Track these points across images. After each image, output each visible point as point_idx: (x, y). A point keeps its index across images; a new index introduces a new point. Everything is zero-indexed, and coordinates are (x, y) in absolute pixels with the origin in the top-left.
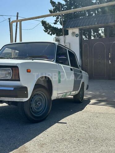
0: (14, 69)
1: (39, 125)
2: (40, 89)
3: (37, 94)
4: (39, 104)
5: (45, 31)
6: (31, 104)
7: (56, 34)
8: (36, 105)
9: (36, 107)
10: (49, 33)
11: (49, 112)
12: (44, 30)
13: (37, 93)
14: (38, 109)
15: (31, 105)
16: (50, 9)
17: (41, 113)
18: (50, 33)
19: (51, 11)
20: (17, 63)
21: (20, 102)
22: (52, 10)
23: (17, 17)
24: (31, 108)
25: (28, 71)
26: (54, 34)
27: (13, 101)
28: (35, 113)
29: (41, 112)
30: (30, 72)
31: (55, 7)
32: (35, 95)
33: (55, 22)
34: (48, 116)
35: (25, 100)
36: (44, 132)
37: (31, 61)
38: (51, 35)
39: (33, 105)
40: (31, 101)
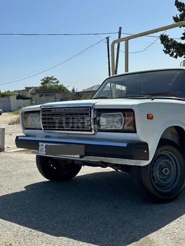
0: (126, 113)
1: (168, 207)
2: (167, 147)
3: (163, 155)
4: (166, 171)
5: (165, 52)
6: (152, 171)
7: (184, 56)
8: (161, 173)
9: (161, 177)
10: (172, 55)
11: (183, 187)
12: (164, 50)
13: (162, 153)
14: (165, 180)
15: (152, 173)
16: (175, 16)
17: (170, 187)
18: (175, 54)
19: (176, 19)
20: (132, 104)
21: (135, 166)
22: (179, 17)
23: (120, 33)
24: (153, 178)
25: (150, 117)
26: (181, 56)
27: (125, 165)
28: (159, 186)
29: (170, 185)
30: (152, 118)
31: (182, 12)
32: (159, 157)
33: (183, 36)
34: (181, 192)
35: (144, 163)
36: (178, 219)
37: (149, 101)
38: (176, 57)
39: (157, 174)
40: (153, 166)
